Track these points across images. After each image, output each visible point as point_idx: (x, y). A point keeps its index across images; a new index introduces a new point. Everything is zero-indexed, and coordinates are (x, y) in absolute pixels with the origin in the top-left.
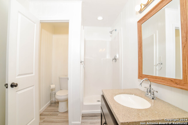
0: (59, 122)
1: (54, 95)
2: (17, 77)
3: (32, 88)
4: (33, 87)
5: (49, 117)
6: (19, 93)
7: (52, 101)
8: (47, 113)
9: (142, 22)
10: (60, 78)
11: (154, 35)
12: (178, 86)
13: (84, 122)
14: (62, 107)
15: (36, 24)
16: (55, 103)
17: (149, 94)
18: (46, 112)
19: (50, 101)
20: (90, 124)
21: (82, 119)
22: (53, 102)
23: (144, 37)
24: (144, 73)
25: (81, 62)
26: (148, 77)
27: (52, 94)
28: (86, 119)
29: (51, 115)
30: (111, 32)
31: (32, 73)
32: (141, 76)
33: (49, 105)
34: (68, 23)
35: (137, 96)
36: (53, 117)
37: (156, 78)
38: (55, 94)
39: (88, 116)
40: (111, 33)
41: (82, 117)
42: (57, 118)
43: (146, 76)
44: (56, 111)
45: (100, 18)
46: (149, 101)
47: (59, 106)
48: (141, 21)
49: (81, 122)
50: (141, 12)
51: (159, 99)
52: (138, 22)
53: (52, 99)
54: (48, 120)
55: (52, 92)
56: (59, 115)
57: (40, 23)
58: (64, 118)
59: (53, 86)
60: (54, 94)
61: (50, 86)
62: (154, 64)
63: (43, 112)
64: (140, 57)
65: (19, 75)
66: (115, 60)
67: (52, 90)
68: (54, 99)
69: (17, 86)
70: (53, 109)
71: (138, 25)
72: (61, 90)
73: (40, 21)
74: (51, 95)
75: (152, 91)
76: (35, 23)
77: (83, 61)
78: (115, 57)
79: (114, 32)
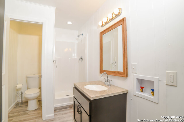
0: (31, 119)
5: (18, 117)
7: (18, 102)
8: (14, 114)
9: (103, 34)
10: (27, 77)
11: (111, 41)
12: (121, 75)
13: (56, 114)
14: (31, 106)
15: (6, 22)
17: (107, 82)
18: (12, 114)
19: (15, 102)
20: (63, 114)
21: (55, 112)
23: (104, 42)
24: (103, 69)
25: (53, 61)
26: (106, 72)
27: (18, 94)
28: (58, 111)
29: (19, 115)
30: (79, 36)
32: (101, 71)
33: (15, 106)
34: (42, 25)
36: (23, 116)
37: (111, 72)
38: (22, 94)
39: (59, 109)
40: (79, 37)
41: (54, 110)
42: (28, 116)
43: (105, 71)
44: (25, 110)
45: (70, 23)
46: (106, 87)
49: (55, 115)
50: (102, 26)
51: (112, 85)
52: (101, 33)
54: (18, 120)
56: (29, 113)
58: (36, 115)
61: (16, 86)
62: (111, 63)
66: (81, 60)
67: (18, 90)
70: (21, 110)
71: (100, 35)
72: (28, 89)
73: (11, 19)
75: (108, 80)
77: (55, 60)
78: (81, 57)
79: (81, 36)
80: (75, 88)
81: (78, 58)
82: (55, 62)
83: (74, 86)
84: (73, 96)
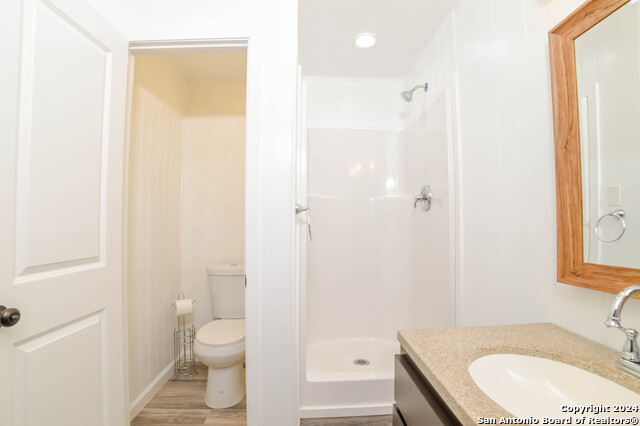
1: (188, 340)
2: (19, 281)
3: (94, 320)
4: (98, 316)
6: (30, 348)
7: (182, 362)
8: (163, 410)
9: (576, 30)
10: (210, 275)
14: (219, 389)
15: (110, 56)
16: (194, 372)
18: (157, 410)
19: (172, 363)
22: (185, 363)
25: (297, 211)
27: (182, 334)
30: (408, 96)
31: (96, 259)
33: (171, 376)
34: (244, 51)
35: (573, 364)
38: (193, 336)
40: (409, 100)
44: (198, 401)
45: (365, 41)
47: (209, 383)
48: (573, 25)
53: (182, 353)
55: (182, 328)
57: (132, 52)
59: (183, 305)
60: (188, 333)
61: (174, 305)
63: (148, 406)
64: (567, 187)
65: (31, 270)
66: (424, 204)
67: (182, 319)
68: (188, 352)
69: (17, 320)
70: (186, 396)
72: (215, 319)
73: (132, 44)
74: (176, 340)
76: (108, 50)
77: (304, 207)
78: (424, 189)
79: (419, 94)
80: (406, 361)
81: (411, 198)
82: (303, 214)
83: (402, 348)
84: (391, 411)
